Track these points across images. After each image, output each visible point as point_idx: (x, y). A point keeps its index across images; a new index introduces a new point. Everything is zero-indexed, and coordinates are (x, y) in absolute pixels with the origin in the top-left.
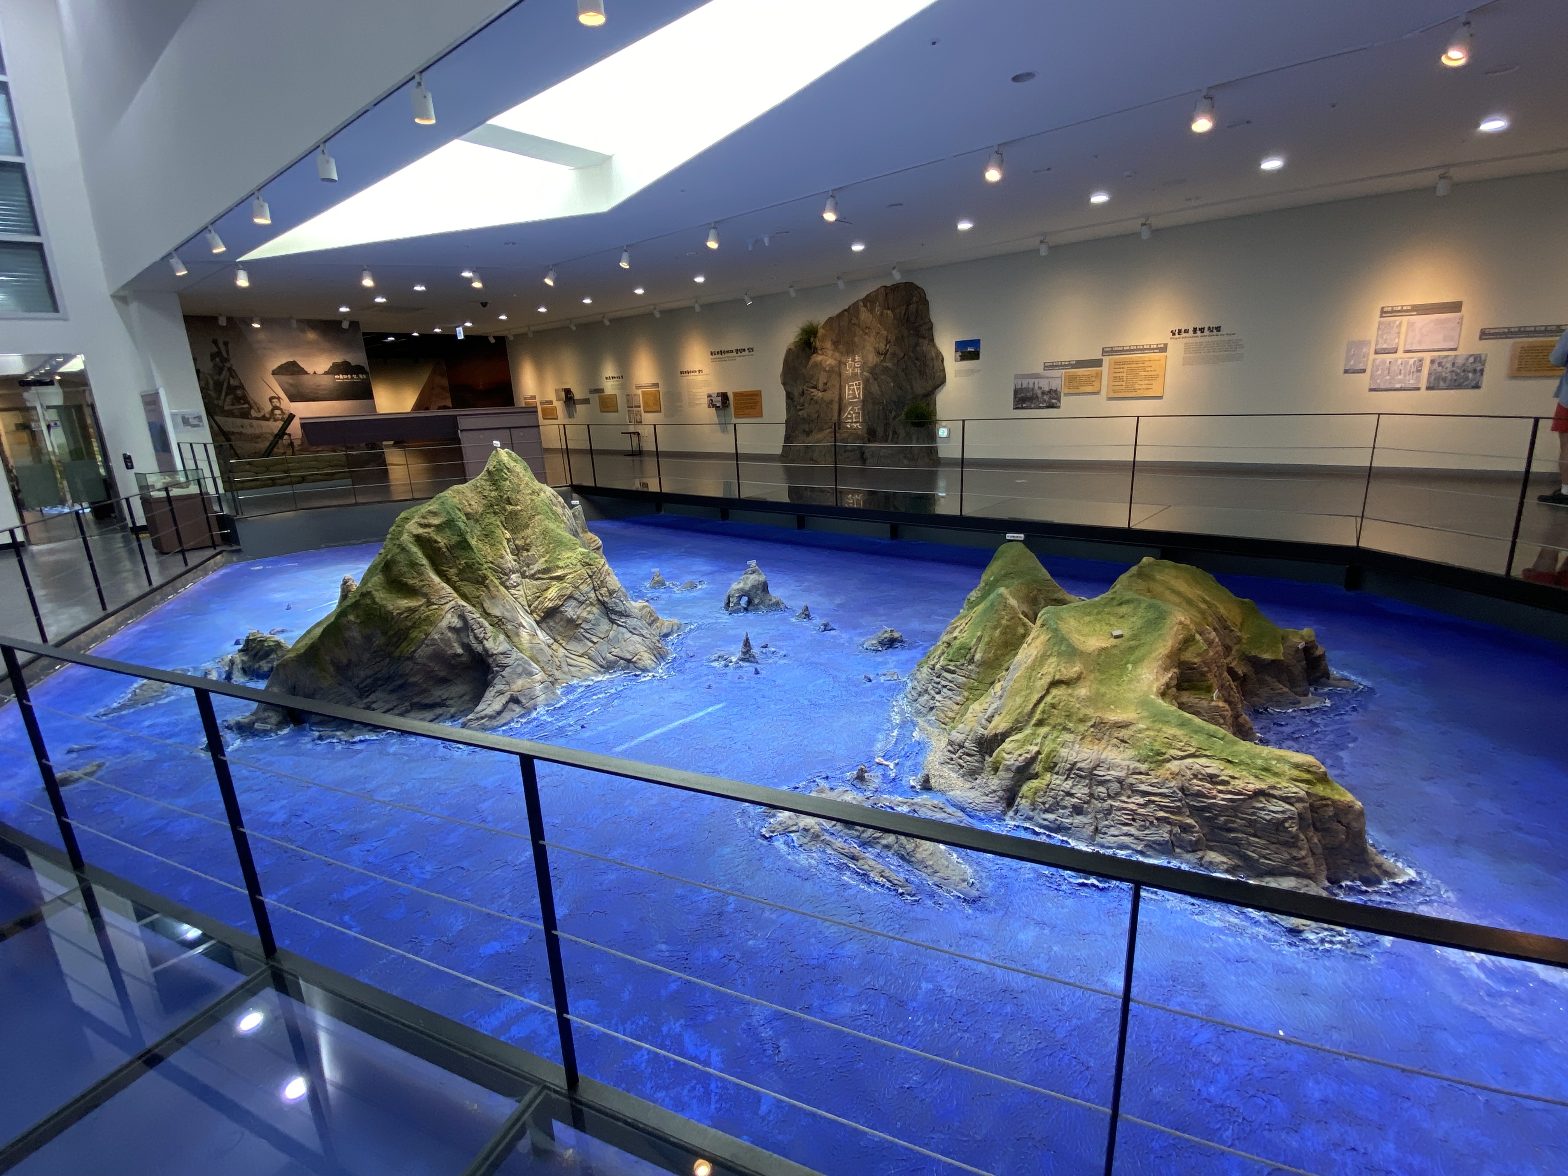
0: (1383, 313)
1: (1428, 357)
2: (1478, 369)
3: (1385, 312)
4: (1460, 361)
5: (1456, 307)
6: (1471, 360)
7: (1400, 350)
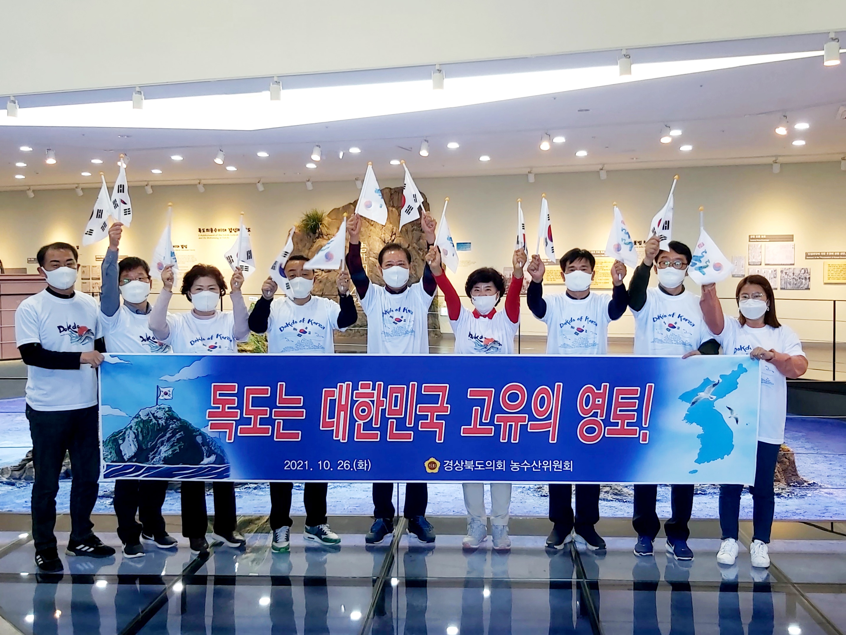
0: (751, 239)
1: (779, 268)
2: (807, 277)
3: (753, 239)
4: (797, 272)
5: (790, 238)
6: (803, 271)
7: (763, 264)
